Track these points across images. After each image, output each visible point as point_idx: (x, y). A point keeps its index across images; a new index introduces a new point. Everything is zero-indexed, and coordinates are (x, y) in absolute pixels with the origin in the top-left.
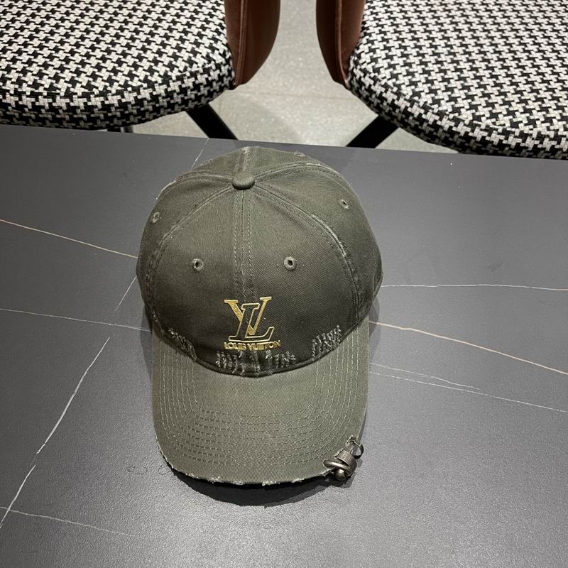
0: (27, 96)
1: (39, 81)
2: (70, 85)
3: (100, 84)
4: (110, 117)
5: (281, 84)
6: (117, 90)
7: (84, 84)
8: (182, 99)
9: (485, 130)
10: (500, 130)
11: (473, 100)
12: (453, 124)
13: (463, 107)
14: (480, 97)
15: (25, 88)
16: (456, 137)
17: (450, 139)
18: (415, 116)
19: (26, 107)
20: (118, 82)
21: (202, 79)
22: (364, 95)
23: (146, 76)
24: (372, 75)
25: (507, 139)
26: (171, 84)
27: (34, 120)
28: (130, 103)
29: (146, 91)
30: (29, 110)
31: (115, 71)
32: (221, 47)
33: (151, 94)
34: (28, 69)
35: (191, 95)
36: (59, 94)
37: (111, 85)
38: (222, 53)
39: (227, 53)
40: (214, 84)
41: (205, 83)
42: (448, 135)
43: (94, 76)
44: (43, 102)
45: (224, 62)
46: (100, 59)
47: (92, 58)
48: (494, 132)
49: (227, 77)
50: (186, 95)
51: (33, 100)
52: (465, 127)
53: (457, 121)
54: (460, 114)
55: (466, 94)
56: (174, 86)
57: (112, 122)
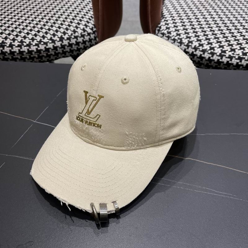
2: (12, 41)
3: (27, 41)
6: (36, 44)
7: (19, 41)
8: (70, 49)
9: (228, 58)
10: (237, 57)
11: (221, 43)
12: (210, 56)
13: (216, 47)
14: (225, 42)
16: (213, 62)
17: (210, 64)
18: (190, 53)
20: (36, 40)
21: (80, 40)
23: (51, 37)
24: (167, 35)
25: (241, 61)
26: (64, 41)
28: (42, 50)
29: (51, 44)
31: (36, 35)
32: (91, 25)
33: (53, 46)
35: (75, 47)
36: (6, 45)
37: (33, 41)
38: (91, 28)
39: (94, 28)
40: (87, 43)
41: (82, 42)
43: (25, 37)
45: (92, 32)
46: (29, 30)
47: (25, 30)
48: (234, 58)
49: (94, 40)
50: (72, 47)
52: (217, 57)
53: (213, 54)
54: (214, 50)
55: (217, 41)
56: (65, 42)
57: (33, 60)
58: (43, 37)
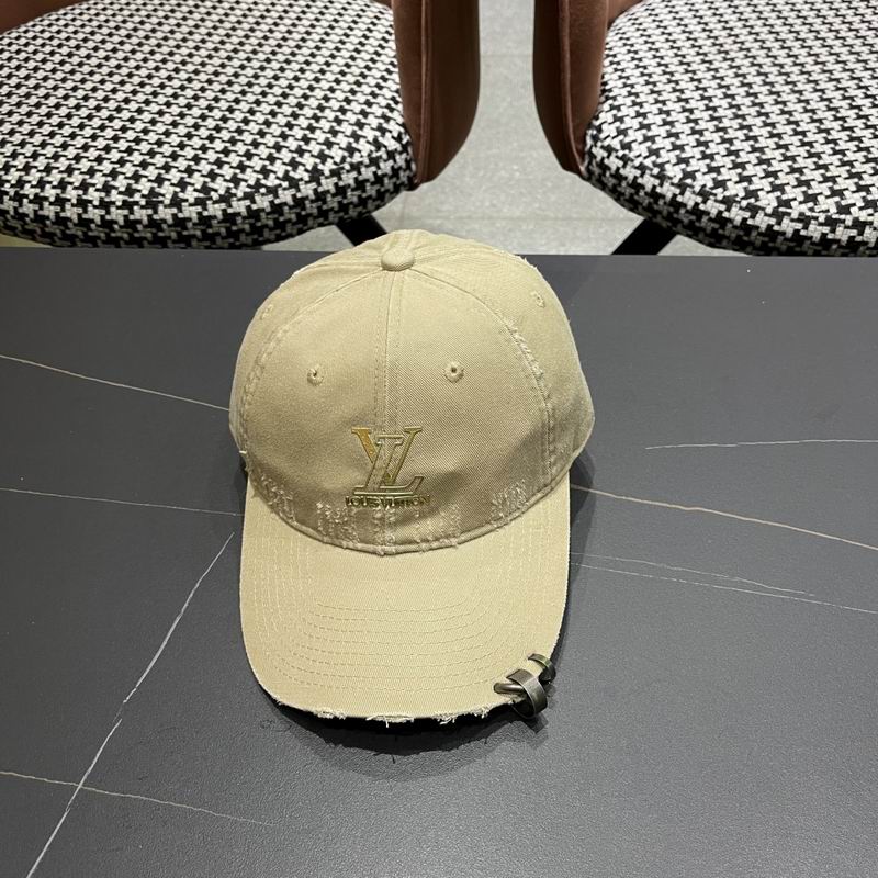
0: (118, 208)
1: (134, 186)
2: (178, 189)
3: (220, 186)
4: (235, 231)
5: (487, 204)
6: (245, 193)
7: (198, 186)
8: (340, 203)
9: (798, 220)
10: (822, 218)
11: (776, 178)
12: (747, 215)
13: (762, 189)
14: (787, 173)
15: (115, 196)
16: (754, 234)
17: (746, 238)
18: (689, 207)
19: (116, 222)
20: (246, 181)
21: (367, 173)
22: (610, 185)
23: (287, 172)
24: (620, 153)
25: (833, 231)
26: (323, 181)
27: (126, 243)
28: (263, 210)
29: (286, 192)
30: (121, 227)
31: (242, 167)
32: (395, 128)
33: (294, 196)
34: (119, 170)
35: (352, 196)
36: (162, 202)
37: (236, 186)
38: (396, 135)
39: (403, 136)
40: (386, 180)
41: (373, 179)
42: (741, 233)
43: (212, 175)
44: (140, 214)
45: (400, 149)
46: (222, 152)
47: (210, 152)
48: (813, 222)
49: (405, 171)
50: (345, 197)
51: (126, 212)
52: (766, 218)
53: (754, 210)
54: (757, 199)
55: (764, 170)
56: (327, 184)
57: (237, 239)
58: (265, 172)
